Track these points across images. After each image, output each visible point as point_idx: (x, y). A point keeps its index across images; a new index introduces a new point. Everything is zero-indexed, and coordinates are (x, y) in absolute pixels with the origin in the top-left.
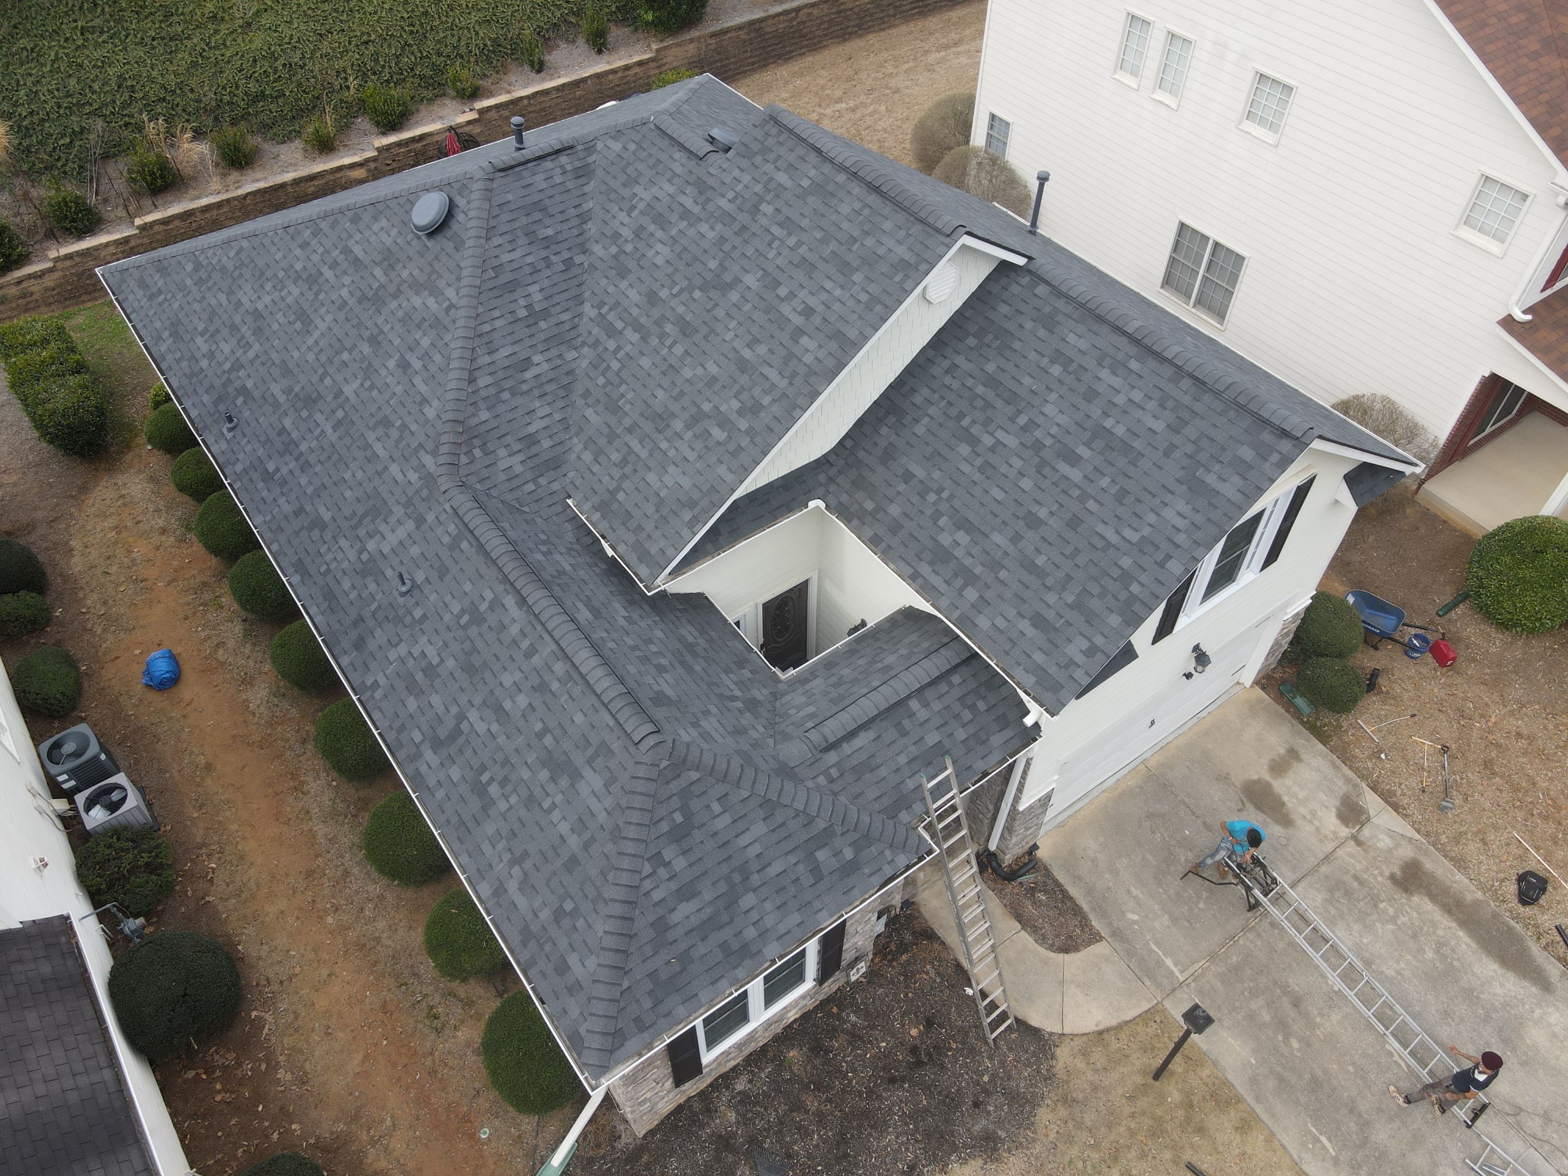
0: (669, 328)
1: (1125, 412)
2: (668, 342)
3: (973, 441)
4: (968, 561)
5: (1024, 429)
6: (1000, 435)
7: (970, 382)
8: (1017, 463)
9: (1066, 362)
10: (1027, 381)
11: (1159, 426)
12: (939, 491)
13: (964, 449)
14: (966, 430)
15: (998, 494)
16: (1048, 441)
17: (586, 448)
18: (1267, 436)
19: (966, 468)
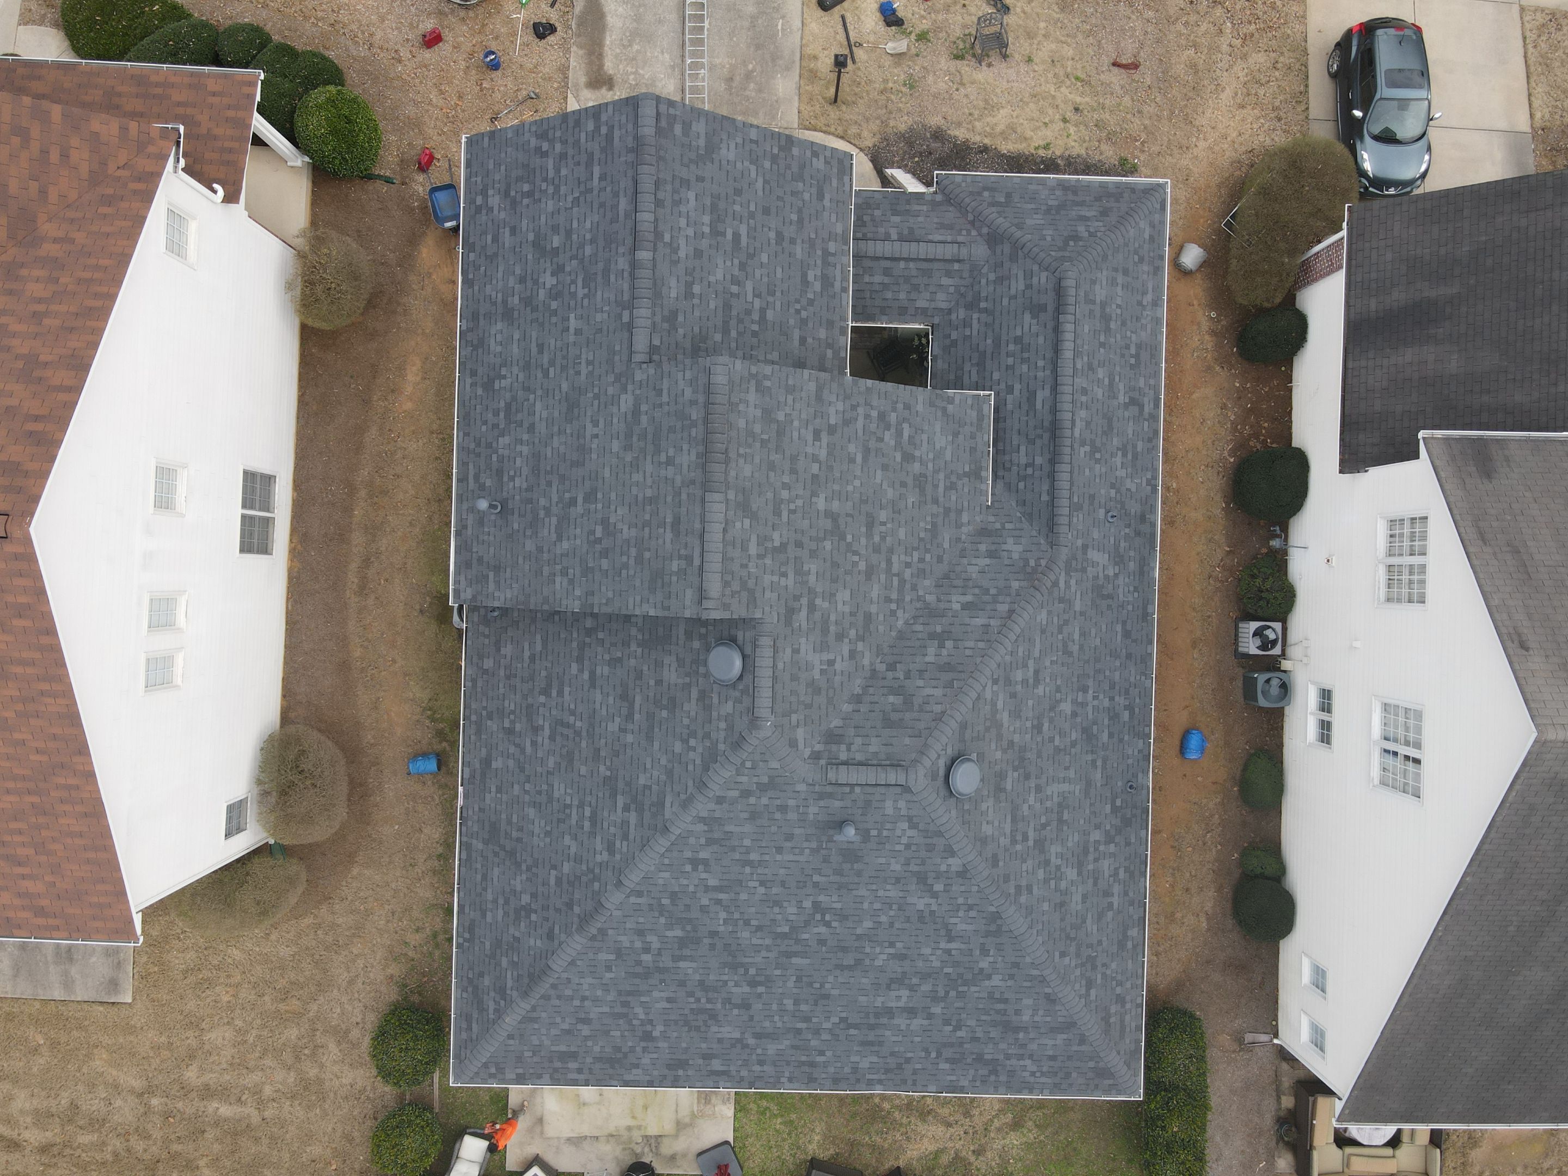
0: (877, 539)
1: (695, 224)
2: (883, 528)
3: (763, 311)
4: (819, 262)
5: (738, 283)
6: (750, 298)
7: (733, 345)
8: (758, 273)
9: (689, 285)
10: (712, 305)
11: (691, 195)
12: (798, 312)
13: (770, 315)
14: (759, 323)
15: (779, 270)
16: (736, 261)
17: (962, 525)
18: (663, 123)
19: (778, 304)
